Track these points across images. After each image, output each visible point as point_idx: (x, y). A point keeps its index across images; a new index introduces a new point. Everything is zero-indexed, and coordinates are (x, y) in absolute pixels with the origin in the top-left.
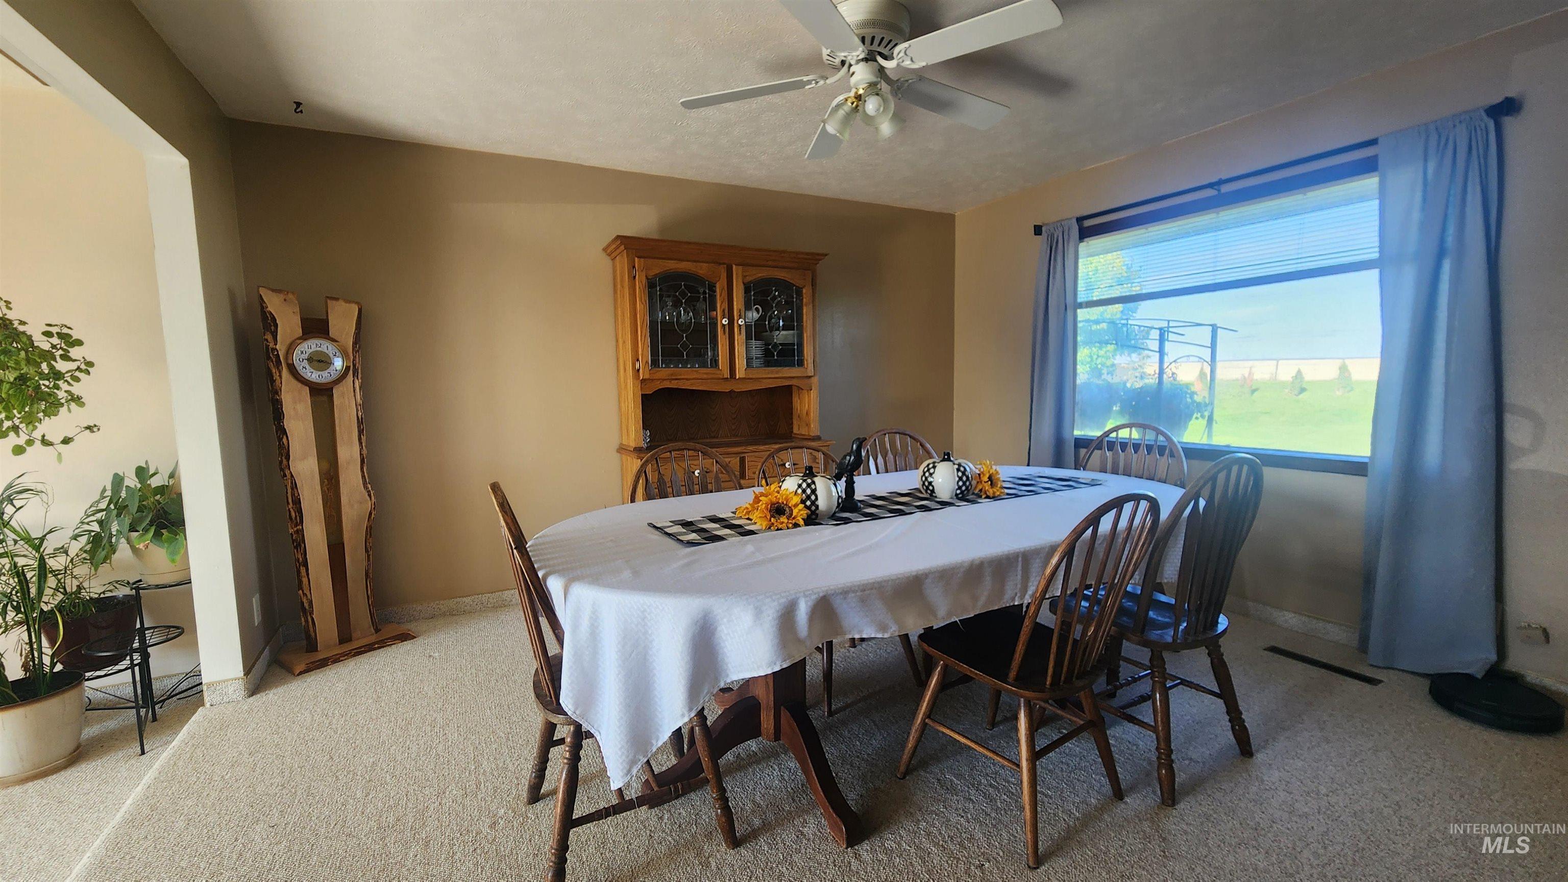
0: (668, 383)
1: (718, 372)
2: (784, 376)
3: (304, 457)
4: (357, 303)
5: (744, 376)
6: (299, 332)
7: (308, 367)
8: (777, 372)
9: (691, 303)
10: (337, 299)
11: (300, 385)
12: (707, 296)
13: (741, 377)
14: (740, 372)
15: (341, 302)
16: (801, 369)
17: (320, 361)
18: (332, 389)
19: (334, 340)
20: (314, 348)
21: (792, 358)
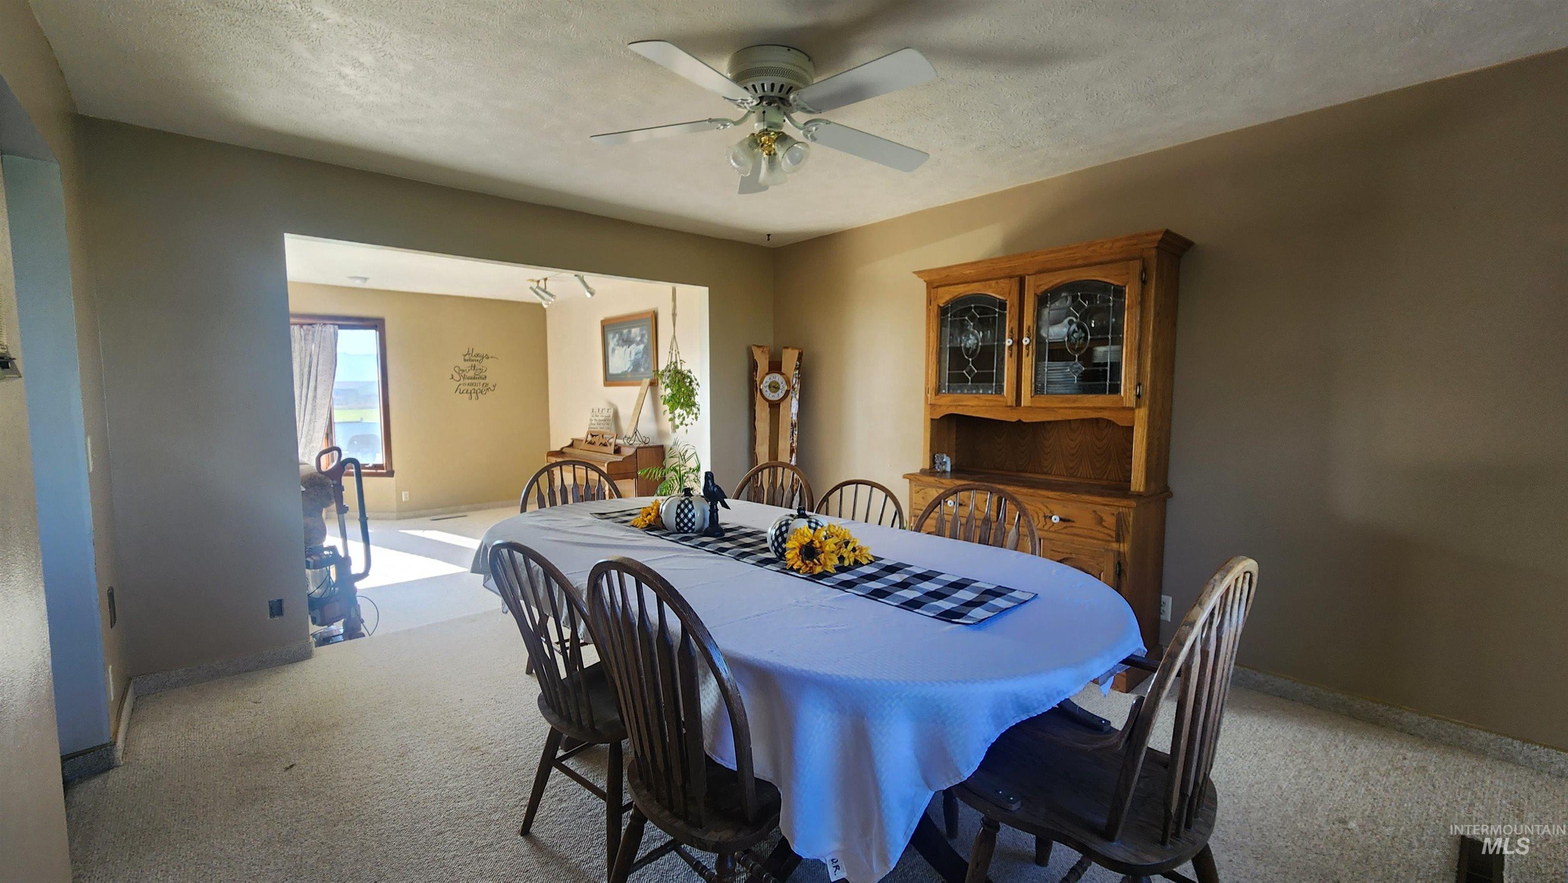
0: (954, 409)
1: (1001, 399)
2: (1083, 405)
3: (762, 445)
4: (799, 349)
5: (1030, 405)
6: (767, 370)
7: (768, 390)
8: (1075, 401)
9: (983, 324)
10: (787, 348)
11: (765, 401)
12: (997, 315)
13: (1026, 405)
14: (1026, 400)
15: (789, 350)
16: (1114, 397)
17: (774, 387)
18: (780, 404)
19: (782, 374)
20: (772, 379)
21: (1104, 383)
